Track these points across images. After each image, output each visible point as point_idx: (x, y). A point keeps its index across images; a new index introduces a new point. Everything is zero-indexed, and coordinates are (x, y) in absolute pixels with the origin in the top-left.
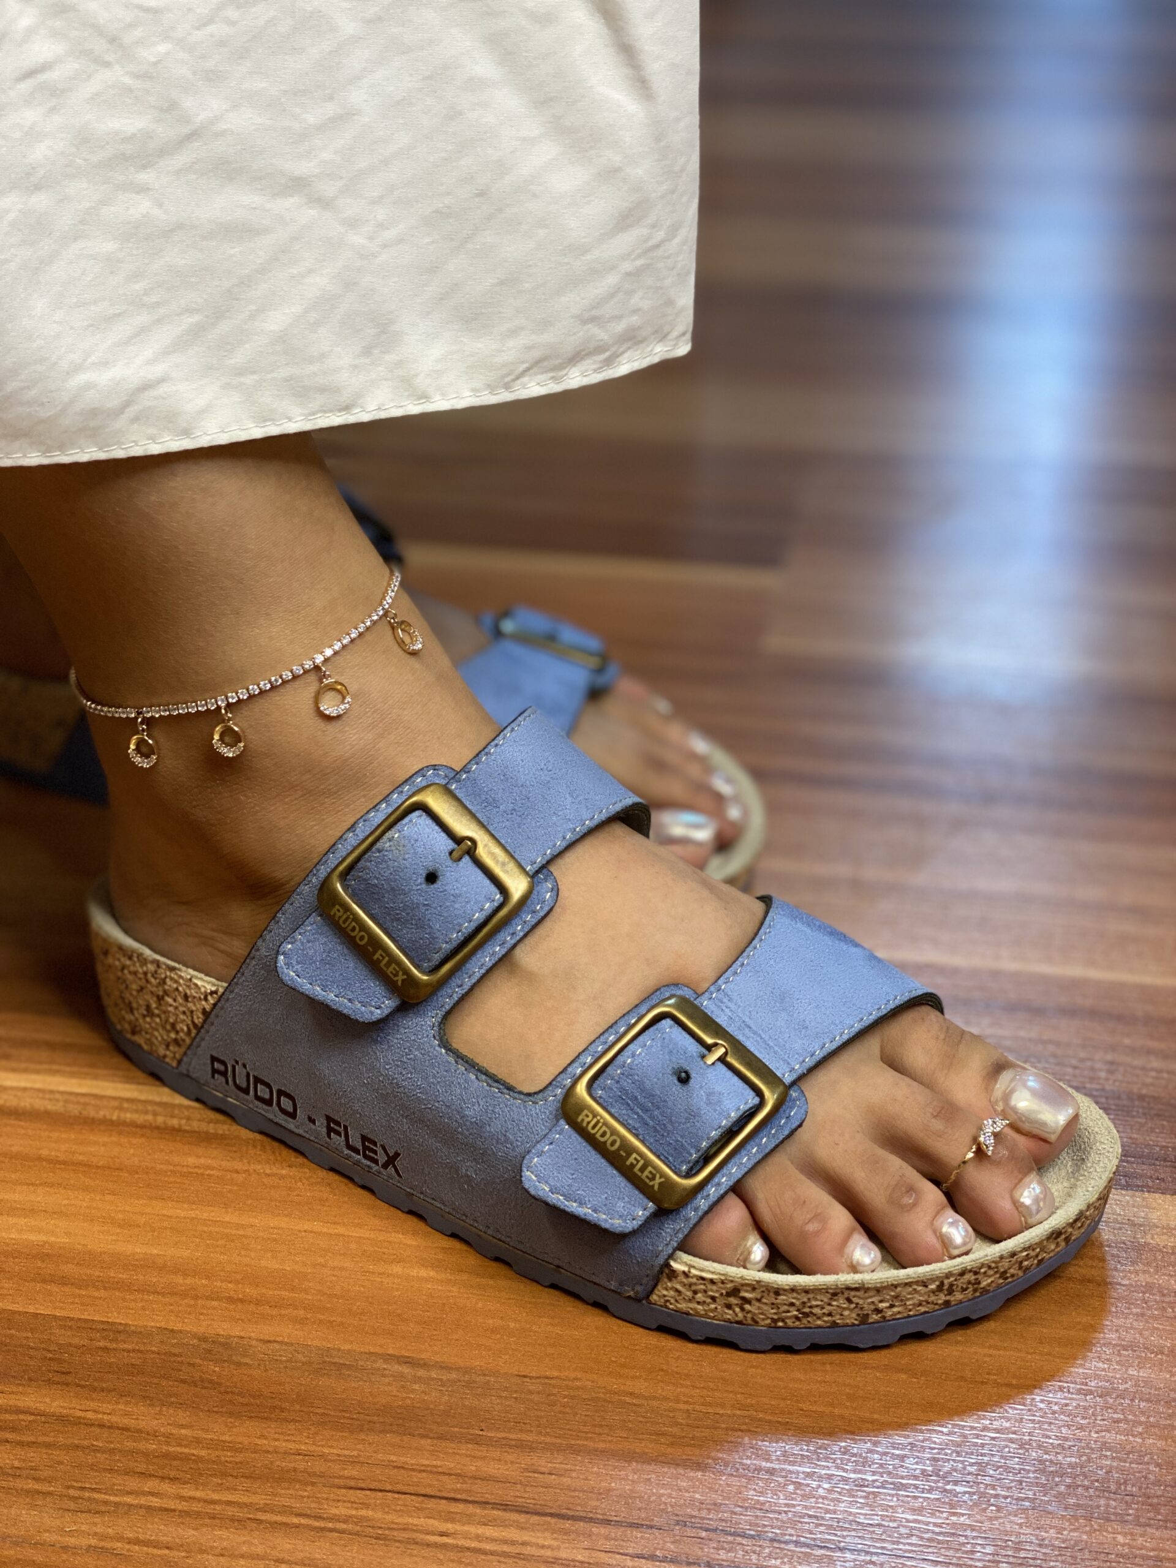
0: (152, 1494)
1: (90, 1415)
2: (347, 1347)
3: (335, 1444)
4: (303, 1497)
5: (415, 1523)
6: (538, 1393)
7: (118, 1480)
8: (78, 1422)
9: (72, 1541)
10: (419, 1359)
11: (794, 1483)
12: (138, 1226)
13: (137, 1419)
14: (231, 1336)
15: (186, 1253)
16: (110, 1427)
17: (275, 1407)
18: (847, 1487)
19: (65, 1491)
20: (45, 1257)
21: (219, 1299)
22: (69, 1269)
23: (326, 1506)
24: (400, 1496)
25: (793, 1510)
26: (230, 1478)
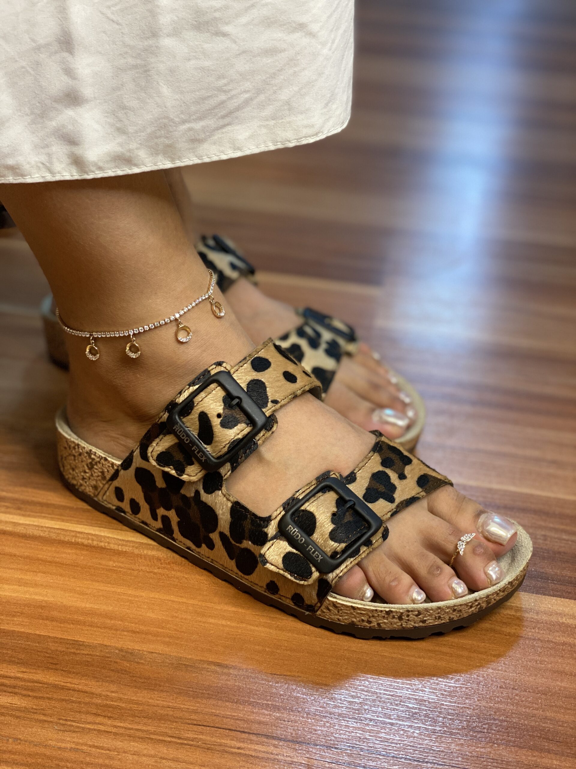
0: (99, 724)
1: (68, 685)
2: (190, 657)
3: (186, 703)
4: (172, 728)
5: (226, 742)
7: (83, 716)
8: (63, 688)
9: (63, 745)
10: (224, 664)
11: (403, 730)
12: (87, 594)
13: (91, 688)
14: (134, 649)
15: (111, 608)
16: (78, 691)
17: (156, 684)
18: (427, 733)
19: (58, 721)
20: (42, 607)
21: (128, 631)
22: (55, 614)
23: (183, 733)
24: (218, 729)
25: (403, 743)
26: (137, 718)
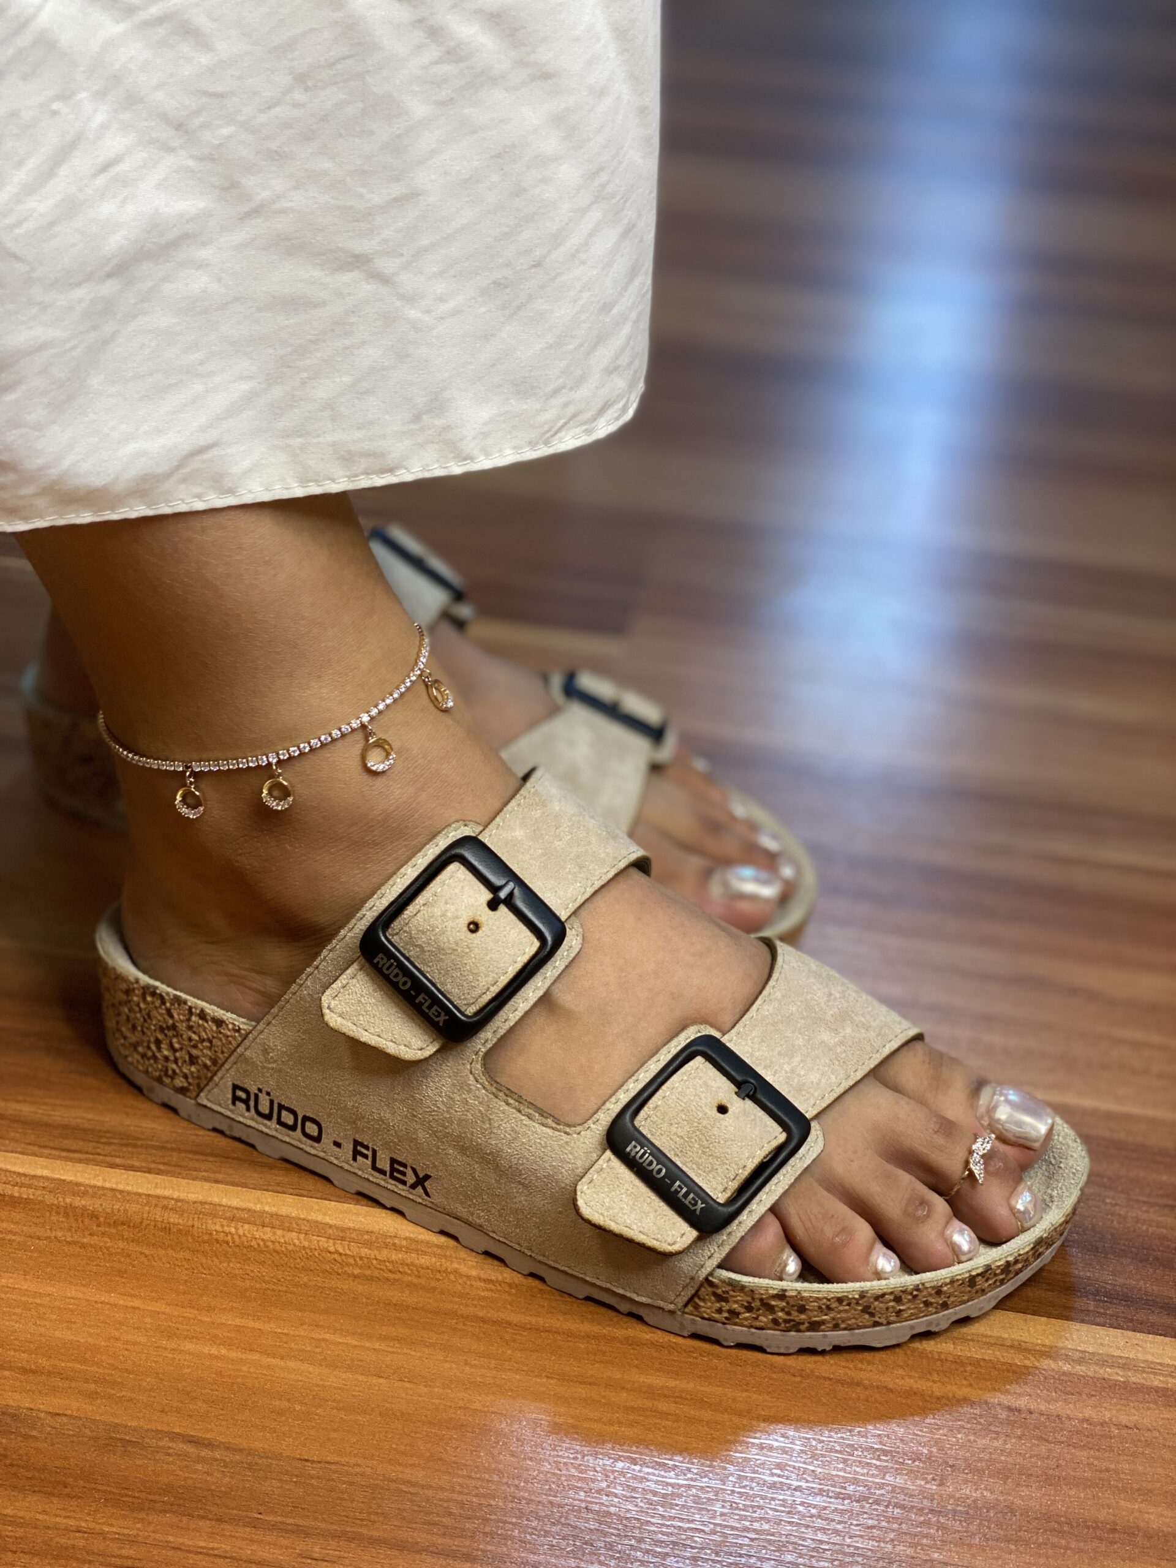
6: (318, 1478)
10: (204, 1439)
14: (20, 1408)
17: (58, 1482)
21: (11, 1369)
26: (9, 1554)
